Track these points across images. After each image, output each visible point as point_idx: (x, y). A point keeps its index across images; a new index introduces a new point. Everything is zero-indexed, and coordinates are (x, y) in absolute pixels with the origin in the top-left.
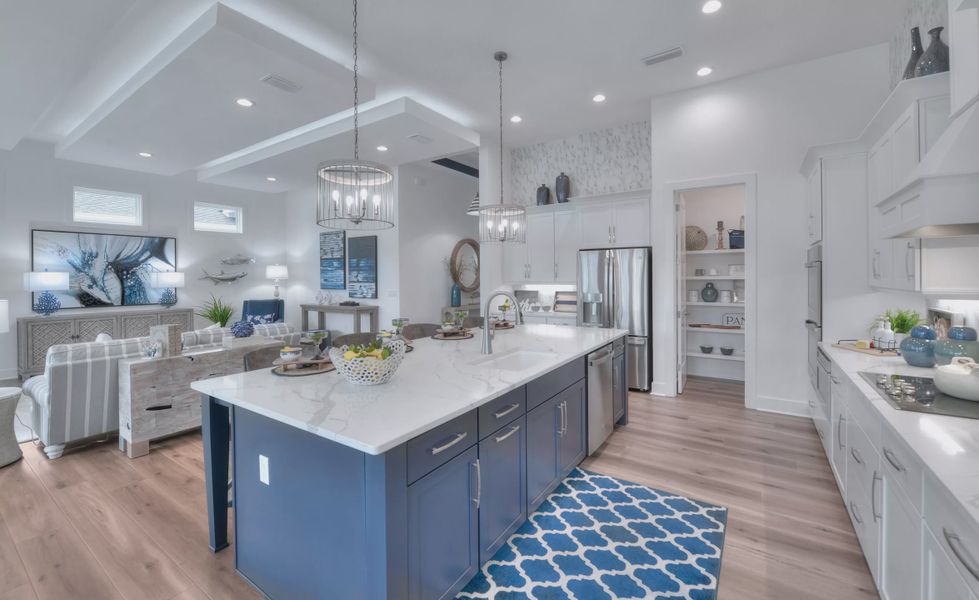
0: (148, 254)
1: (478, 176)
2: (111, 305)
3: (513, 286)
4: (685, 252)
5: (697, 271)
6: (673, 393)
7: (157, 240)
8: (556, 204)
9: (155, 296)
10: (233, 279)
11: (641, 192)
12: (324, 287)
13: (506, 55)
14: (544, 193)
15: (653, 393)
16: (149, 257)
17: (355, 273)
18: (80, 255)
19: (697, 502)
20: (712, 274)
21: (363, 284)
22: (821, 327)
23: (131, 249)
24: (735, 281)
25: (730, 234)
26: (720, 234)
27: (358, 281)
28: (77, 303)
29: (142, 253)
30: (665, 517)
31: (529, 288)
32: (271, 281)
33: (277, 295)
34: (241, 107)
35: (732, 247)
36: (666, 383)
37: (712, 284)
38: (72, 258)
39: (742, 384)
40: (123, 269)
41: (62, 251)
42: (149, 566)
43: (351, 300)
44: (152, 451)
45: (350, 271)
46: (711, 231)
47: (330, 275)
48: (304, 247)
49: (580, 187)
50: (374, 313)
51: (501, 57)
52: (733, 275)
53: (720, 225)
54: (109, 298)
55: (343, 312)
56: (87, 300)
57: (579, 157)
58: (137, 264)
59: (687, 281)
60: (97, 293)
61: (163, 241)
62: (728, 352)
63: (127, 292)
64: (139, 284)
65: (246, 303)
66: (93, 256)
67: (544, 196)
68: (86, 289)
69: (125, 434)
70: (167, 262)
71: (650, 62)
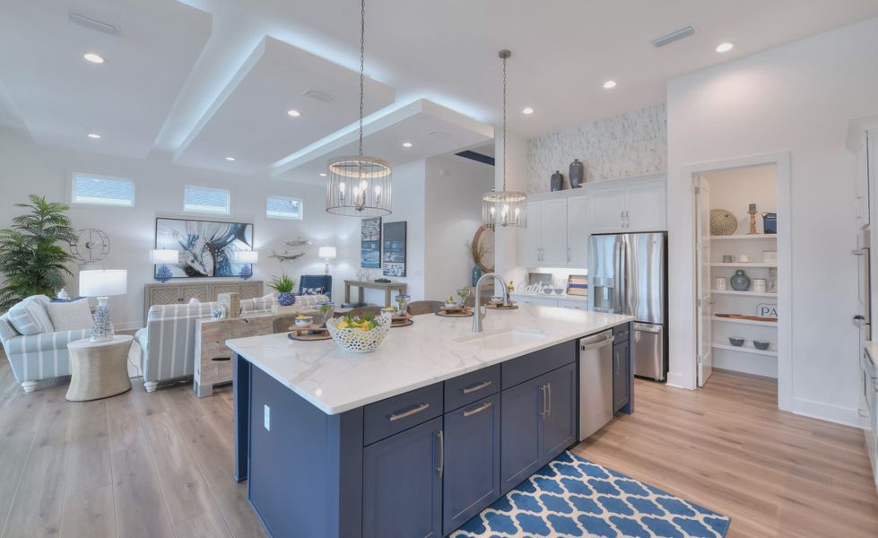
0: (233, 236)
1: (494, 164)
2: (206, 276)
3: (528, 269)
4: (708, 237)
5: (725, 257)
6: (691, 385)
7: (239, 226)
8: (570, 190)
9: (236, 270)
10: (294, 258)
11: (657, 175)
12: (364, 266)
13: (509, 52)
14: (558, 180)
15: (669, 383)
16: (234, 239)
17: (388, 254)
18: (186, 237)
19: (694, 506)
20: (743, 261)
21: (394, 264)
22: (870, 324)
23: (222, 232)
24: (771, 269)
25: (765, 218)
26: (753, 218)
27: (391, 261)
28: (183, 274)
29: (229, 236)
30: (653, 516)
31: (543, 270)
32: (323, 260)
33: (327, 272)
34: (290, 117)
35: (767, 232)
36: (684, 374)
37: (743, 272)
38: (181, 239)
39: (774, 382)
40: (216, 248)
41: (175, 234)
42: (191, 486)
43: (384, 277)
44: (215, 394)
45: (384, 252)
46: (741, 214)
47: (368, 255)
48: (350, 231)
49: (594, 172)
50: (402, 289)
51: (505, 55)
52: (768, 263)
53: (752, 208)
54: (205, 271)
55: (376, 287)
56: (191, 272)
57: (594, 143)
58: (225, 244)
59: (712, 267)
60: (197, 266)
61: (244, 226)
62: (764, 346)
63: (218, 266)
64: (226, 260)
65: (302, 277)
66: (195, 238)
67: (559, 182)
68: (190, 263)
69: (197, 378)
70: (247, 243)
71: (660, 44)
